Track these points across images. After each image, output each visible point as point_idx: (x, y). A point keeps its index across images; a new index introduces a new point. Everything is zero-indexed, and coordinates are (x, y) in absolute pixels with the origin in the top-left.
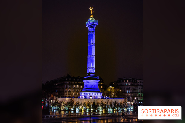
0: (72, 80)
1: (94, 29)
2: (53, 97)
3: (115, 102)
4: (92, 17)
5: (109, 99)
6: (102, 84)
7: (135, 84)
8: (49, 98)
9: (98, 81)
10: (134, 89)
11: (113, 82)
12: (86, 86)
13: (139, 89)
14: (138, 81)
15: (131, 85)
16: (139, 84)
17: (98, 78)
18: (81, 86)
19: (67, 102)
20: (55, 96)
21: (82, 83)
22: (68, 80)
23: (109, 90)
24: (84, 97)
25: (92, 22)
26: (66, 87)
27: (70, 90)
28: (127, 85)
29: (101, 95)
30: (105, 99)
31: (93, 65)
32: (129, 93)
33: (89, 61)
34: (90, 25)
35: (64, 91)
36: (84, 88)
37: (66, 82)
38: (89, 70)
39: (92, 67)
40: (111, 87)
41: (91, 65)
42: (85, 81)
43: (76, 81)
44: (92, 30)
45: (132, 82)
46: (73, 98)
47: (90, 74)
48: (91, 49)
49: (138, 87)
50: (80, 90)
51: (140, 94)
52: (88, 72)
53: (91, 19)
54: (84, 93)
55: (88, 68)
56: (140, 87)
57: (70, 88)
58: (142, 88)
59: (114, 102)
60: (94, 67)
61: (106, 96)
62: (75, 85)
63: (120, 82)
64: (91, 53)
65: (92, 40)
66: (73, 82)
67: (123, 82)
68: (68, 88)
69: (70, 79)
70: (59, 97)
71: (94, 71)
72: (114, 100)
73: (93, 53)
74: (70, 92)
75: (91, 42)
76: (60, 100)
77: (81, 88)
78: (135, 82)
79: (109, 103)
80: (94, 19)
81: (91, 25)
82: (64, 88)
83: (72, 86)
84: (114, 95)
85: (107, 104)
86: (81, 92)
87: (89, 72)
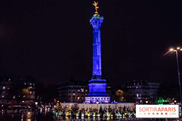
0: (76, 84)
1: (99, 27)
2: (56, 102)
3: (125, 106)
4: (96, 14)
5: (118, 104)
6: (109, 87)
7: (147, 87)
8: (52, 103)
9: (105, 84)
10: (145, 92)
11: (122, 86)
12: (92, 90)
13: (151, 92)
14: (150, 83)
15: (142, 88)
16: (151, 87)
17: (104, 81)
18: (86, 90)
19: (72, 108)
20: (58, 101)
21: (87, 87)
22: (72, 84)
23: (118, 94)
24: (89, 102)
25: (97, 19)
26: (70, 91)
27: (74, 94)
28: (138, 88)
29: (109, 99)
30: (113, 104)
31: (99, 67)
32: (139, 96)
33: (95, 62)
34: (94, 22)
35: (67, 96)
36: (90, 92)
37: (69, 86)
38: (95, 73)
39: (98, 69)
40: (120, 91)
41: (96, 67)
42: (91, 85)
43: (80, 84)
44: (98, 28)
45: (143, 84)
46: (78, 103)
47: (95, 77)
48: (96, 48)
49: (150, 90)
50: (85, 94)
51: (151, 98)
52: (93, 75)
53: (95, 15)
54: (90, 97)
55: (94, 70)
56: (152, 90)
57: (74, 92)
58: (154, 91)
59: (123, 107)
60: (100, 69)
61: (115, 101)
62: (80, 89)
63: (130, 85)
64: (97, 53)
65: (97, 39)
66: (77, 86)
67: (133, 85)
68: (72, 93)
69: (74, 83)
70: (63, 102)
71: (100, 73)
72: (122, 105)
73: (99, 54)
74: (74, 96)
75: (97, 41)
76: (63, 105)
77: (87, 93)
78: (146, 85)
79: (117, 108)
80: (99, 15)
81: (96, 22)
82: (67, 93)
83: (76, 91)
84: (123, 100)
85: (115, 109)
86: (87, 96)
87: (95, 75)
